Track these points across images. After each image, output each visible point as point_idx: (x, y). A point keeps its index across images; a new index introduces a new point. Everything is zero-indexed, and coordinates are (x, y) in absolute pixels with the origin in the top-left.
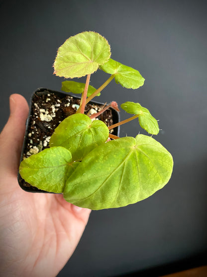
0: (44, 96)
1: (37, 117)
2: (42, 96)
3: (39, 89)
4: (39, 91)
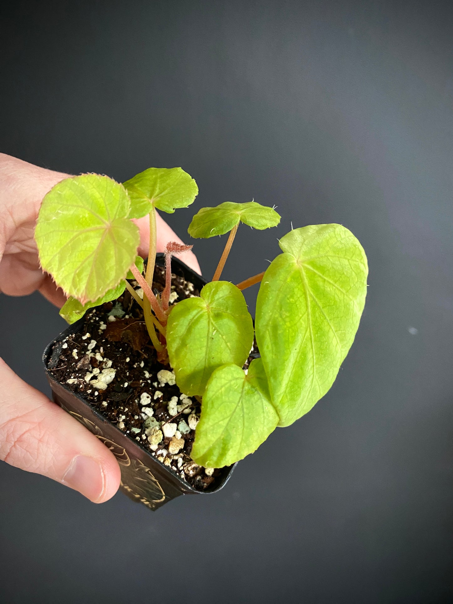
0: (63, 357)
1: (96, 393)
2: (61, 361)
3: (44, 357)
4: (47, 360)
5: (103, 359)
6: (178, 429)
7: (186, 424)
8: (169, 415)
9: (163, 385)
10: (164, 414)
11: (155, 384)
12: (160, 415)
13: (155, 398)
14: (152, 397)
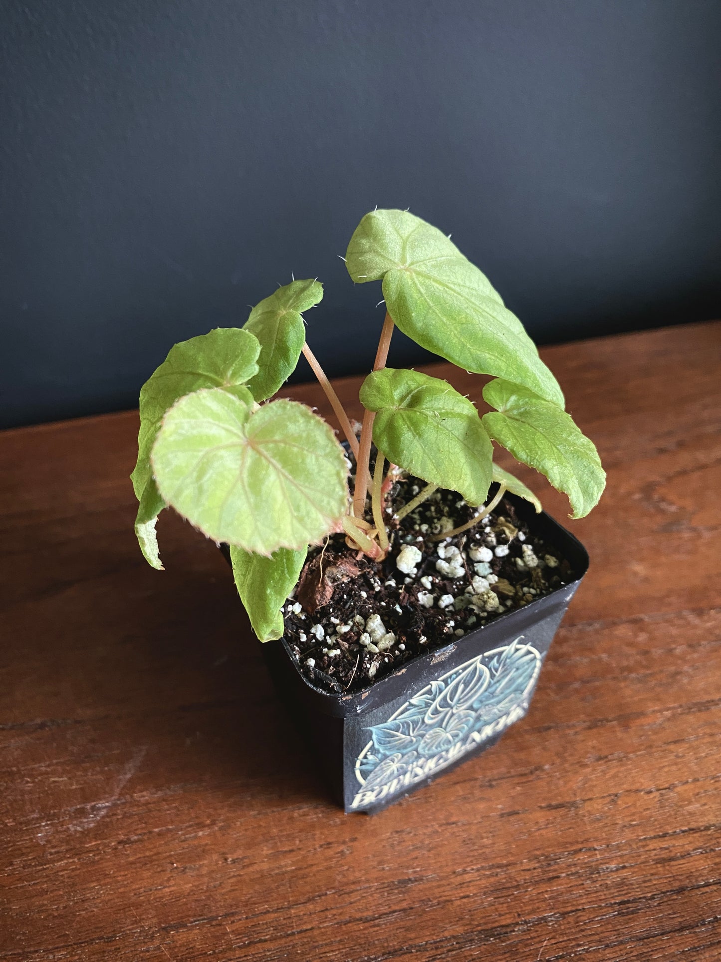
1: (402, 646)
5: (349, 625)
6: (484, 577)
7: (481, 564)
8: (459, 579)
9: (415, 571)
10: (456, 585)
11: (408, 580)
12: (456, 590)
13: (429, 586)
14: (426, 589)
